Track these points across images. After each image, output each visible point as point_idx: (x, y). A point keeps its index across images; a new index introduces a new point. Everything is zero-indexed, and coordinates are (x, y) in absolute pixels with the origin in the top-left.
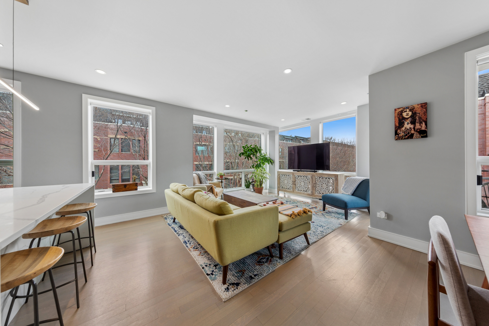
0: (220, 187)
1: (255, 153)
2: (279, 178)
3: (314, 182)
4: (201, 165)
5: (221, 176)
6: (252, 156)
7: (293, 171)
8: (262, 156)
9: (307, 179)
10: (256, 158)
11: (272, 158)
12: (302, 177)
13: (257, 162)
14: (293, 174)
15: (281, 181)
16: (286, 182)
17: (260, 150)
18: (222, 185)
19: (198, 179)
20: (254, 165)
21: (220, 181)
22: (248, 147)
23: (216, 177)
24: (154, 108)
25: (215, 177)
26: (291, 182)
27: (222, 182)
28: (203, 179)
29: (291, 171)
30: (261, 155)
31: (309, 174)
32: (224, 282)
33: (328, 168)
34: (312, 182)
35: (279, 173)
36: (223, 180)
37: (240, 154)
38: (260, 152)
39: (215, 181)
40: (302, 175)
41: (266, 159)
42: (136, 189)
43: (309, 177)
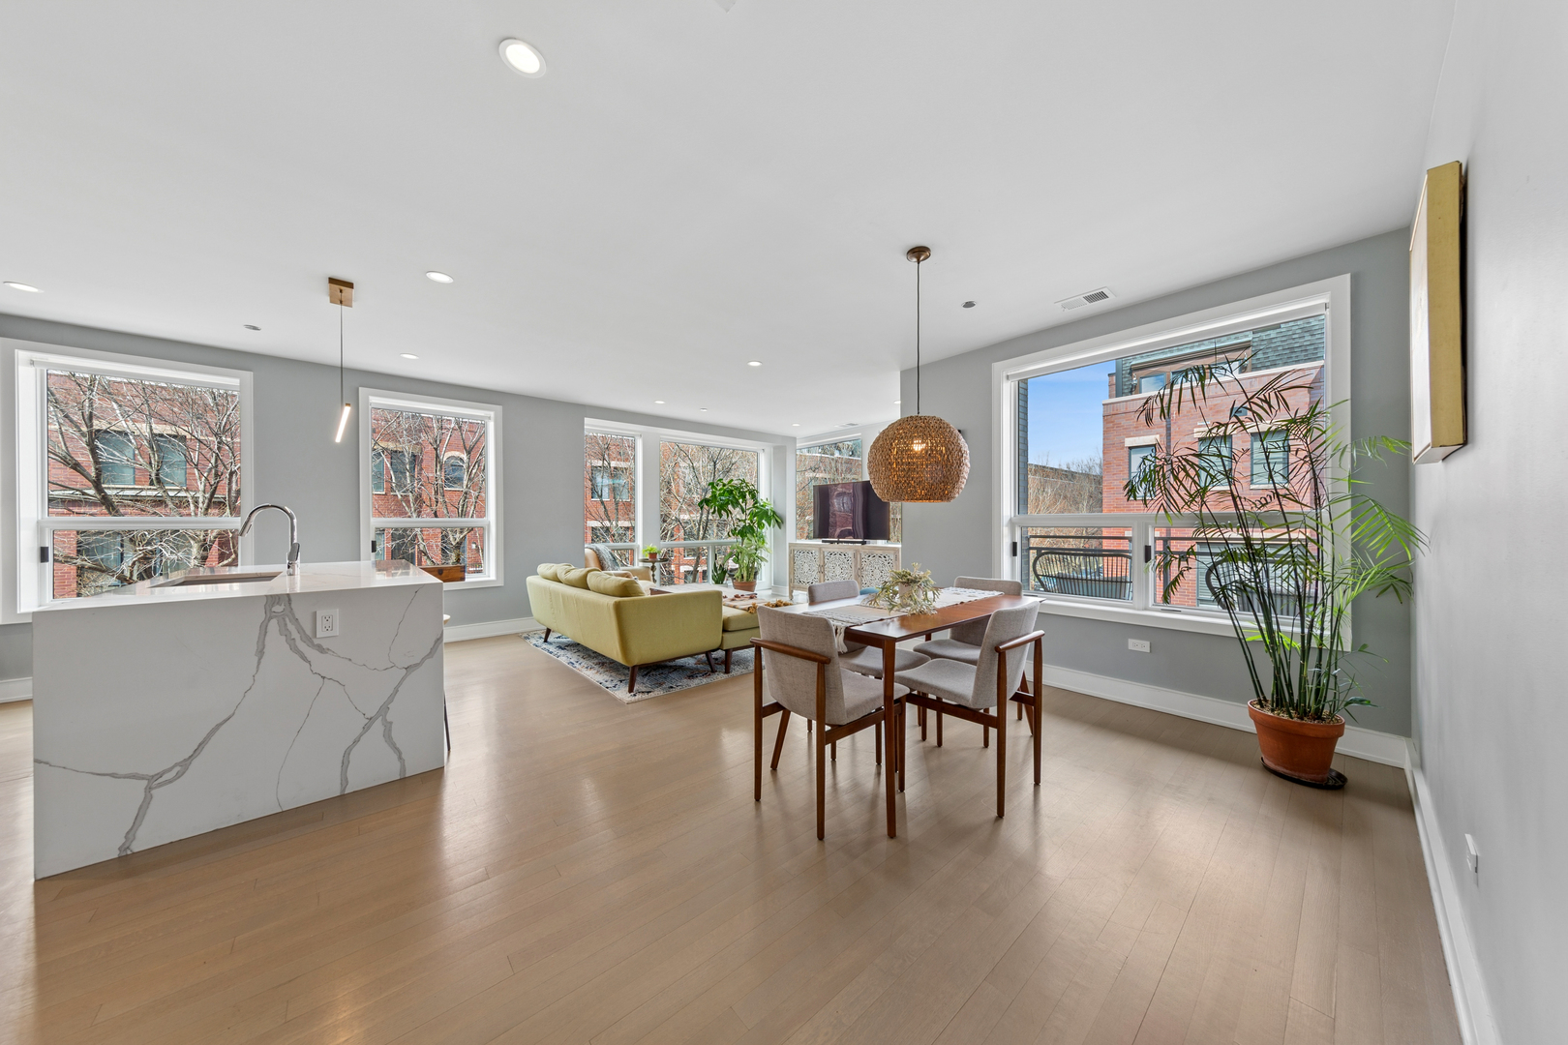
0: (649, 580)
1: (741, 501)
2: (793, 560)
3: (859, 566)
4: (607, 530)
5: (653, 555)
6: (730, 507)
7: (823, 541)
8: (757, 507)
9: (845, 560)
10: (743, 511)
11: (779, 511)
12: (838, 556)
13: (744, 521)
14: (820, 549)
15: (796, 567)
16: (806, 567)
17: (754, 494)
18: (653, 575)
19: (596, 560)
20: (735, 529)
21: (650, 565)
22: (724, 485)
23: (641, 558)
24: (499, 408)
25: (640, 555)
26: (815, 568)
27: (653, 568)
28: (607, 561)
29: (819, 542)
30: (756, 503)
31: (850, 548)
32: (631, 690)
33: (885, 536)
34: (856, 566)
35: (792, 548)
36: (656, 564)
37: (701, 502)
38: (754, 497)
39: (639, 565)
40: (836, 551)
41: (766, 512)
42: (463, 579)
43: (850, 554)
